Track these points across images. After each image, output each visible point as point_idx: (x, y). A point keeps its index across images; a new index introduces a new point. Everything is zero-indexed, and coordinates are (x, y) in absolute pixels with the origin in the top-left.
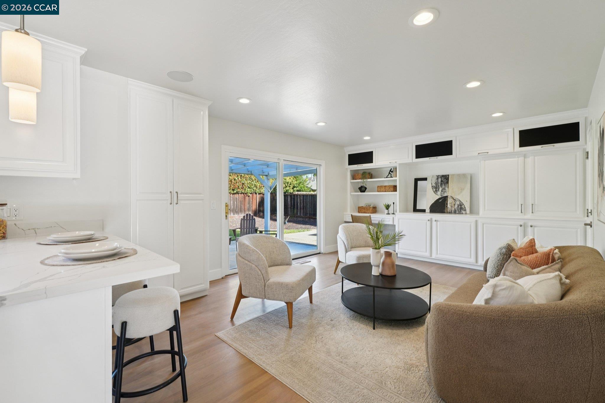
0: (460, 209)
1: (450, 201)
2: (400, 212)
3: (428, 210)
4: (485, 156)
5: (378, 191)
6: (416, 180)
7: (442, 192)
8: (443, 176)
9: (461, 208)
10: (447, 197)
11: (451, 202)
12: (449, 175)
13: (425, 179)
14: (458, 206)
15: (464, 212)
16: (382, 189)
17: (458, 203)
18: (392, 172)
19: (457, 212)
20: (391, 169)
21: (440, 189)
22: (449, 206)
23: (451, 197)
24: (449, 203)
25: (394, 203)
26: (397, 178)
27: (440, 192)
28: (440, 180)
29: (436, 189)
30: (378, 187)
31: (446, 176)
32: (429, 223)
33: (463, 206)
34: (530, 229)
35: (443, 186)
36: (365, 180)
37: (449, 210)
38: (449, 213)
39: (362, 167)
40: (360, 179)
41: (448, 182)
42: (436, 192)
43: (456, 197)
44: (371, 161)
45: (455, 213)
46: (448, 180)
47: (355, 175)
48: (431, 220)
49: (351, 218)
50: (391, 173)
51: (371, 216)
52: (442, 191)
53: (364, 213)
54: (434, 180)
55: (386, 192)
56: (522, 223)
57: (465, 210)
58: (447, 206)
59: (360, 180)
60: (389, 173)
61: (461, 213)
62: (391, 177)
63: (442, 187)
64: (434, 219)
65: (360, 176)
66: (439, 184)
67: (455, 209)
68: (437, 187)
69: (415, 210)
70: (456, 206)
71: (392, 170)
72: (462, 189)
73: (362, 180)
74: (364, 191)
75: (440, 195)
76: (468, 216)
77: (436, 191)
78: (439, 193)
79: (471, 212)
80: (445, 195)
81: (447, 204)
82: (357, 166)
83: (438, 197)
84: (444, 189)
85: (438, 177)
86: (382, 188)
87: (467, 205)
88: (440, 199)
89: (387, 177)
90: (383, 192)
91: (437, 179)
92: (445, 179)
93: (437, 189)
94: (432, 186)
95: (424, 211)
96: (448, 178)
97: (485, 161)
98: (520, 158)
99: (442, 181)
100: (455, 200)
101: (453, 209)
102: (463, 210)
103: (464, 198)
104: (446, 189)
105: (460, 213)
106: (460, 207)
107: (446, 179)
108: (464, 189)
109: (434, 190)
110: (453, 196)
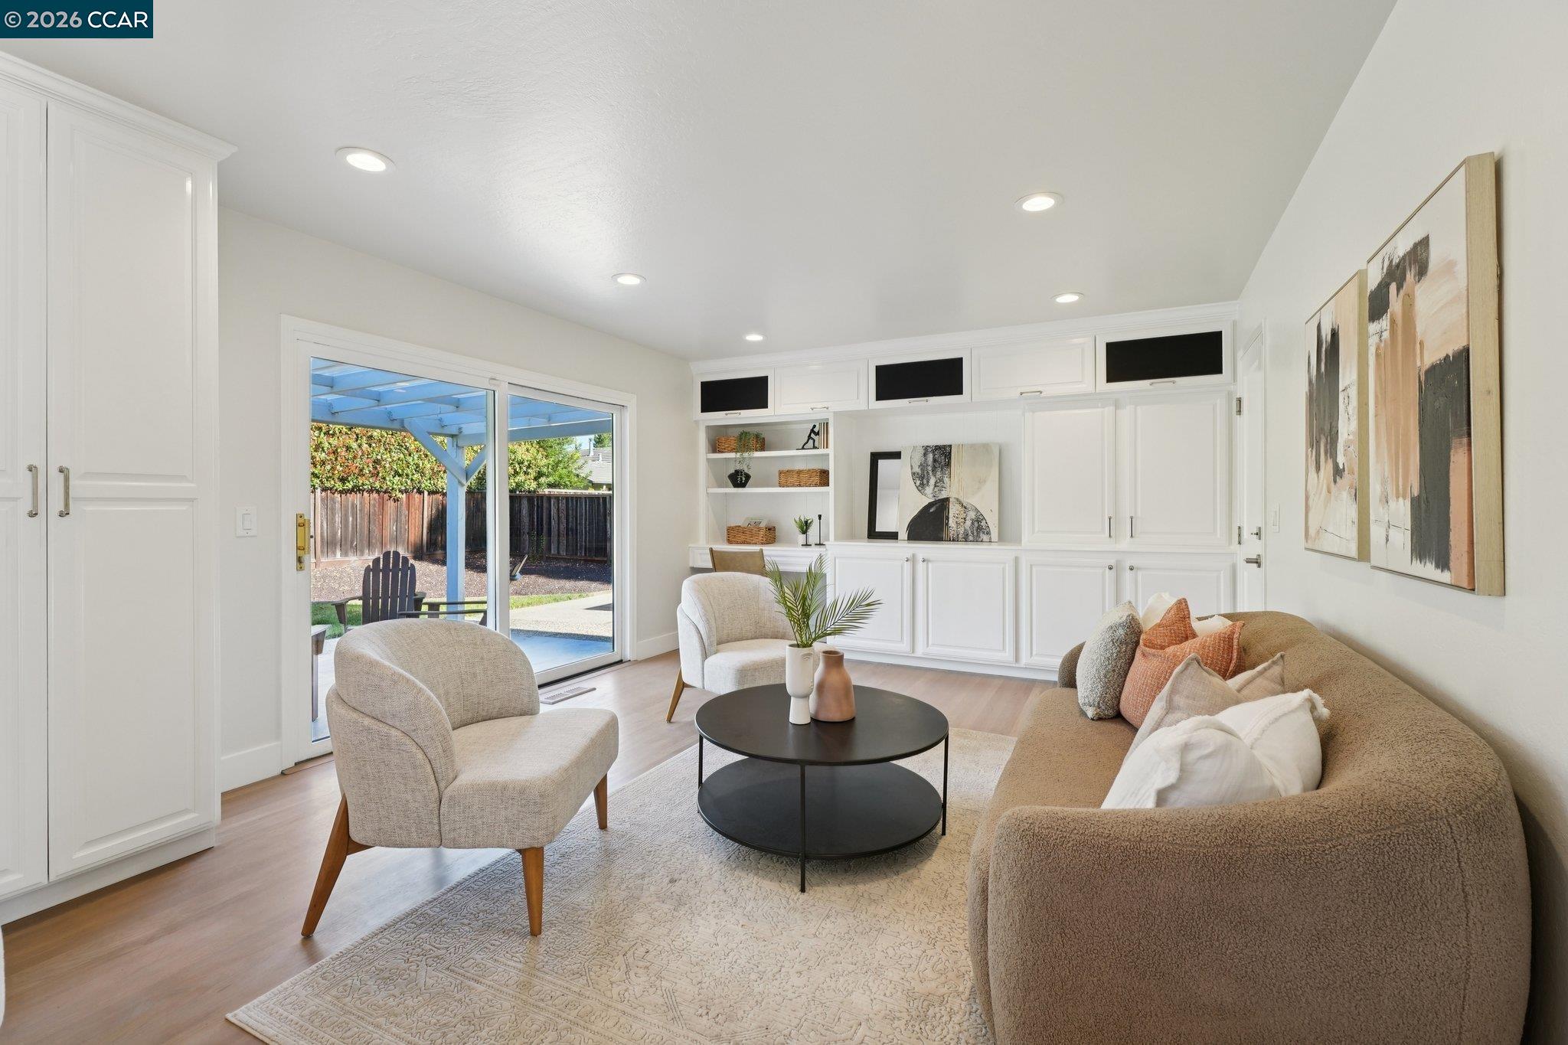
0: (977, 531)
1: (954, 510)
2: (837, 539)
3: (903, 534)
4: (1036, 400)
5: (781, 485)
6: (875, 457)
7: (936, 489)
8: (938, 448)
9: (979, 529)
10: (947, 500)
11: (957, 512)
12: (951, 446)
13: (896, 455)
14: (973, 523)
15: (985, 537)
16: (790, 480)
17: (972, 515)
18: (816, 434)
19: (971, 538)
20: (815, 426)
21: (932, 481)
22: (952, 523)
23: (957, 499)
24: (951, 515)
25: (820, 517)
26: (830, 451)
27: (932, 487)
28: (930, 457)
29: (921, 480)
30: (780, 473)
31: (944, 447)
32: (907, 566)
33: (983, 523)
34: (1128, 575)
35: (939, 474)
36: (746, 455)
37: (952, 532)
38: (953, 540)
39: (737, 418)
40: (732, 451)
41: (948, 464)
42: (922, 487)
43: (972, 500)
44: (764, 404)
45: (966, 540)
46: (950, 458)
47: (717, 441)
48: (912, 560)
49: (709, 558)
50: (813, 435)
51: (765, 553)
52: (935, 486)
53: (744, 543)
54: (918, 458)
55: (800, 486)
56: (1112, 562)
57: (988, 533)
58: (947, 524)
59: (732, 455)
60: (809, 437)
61: (980, 540)
62: (815, 447)
63: (935, 476)
64: (920, 558)
65: (734, 444)
66: (930, 468)
67: (965, 530)
68: (924, 475)
69: (873, 534)
70: (969, 523)
71: (816, 430)
72: (982, 482)
73: (738, 455)
74: (743, 485)
75: (931, 496)
76: (994, 546)
77: (922, 484)
78: (929, 490)
79: (1002, 539)
80: (943, 495)
81: (948, 518)
82: (726, 414)
83: (926, 501)
84: (941, 480)
85: (926, 448)
86: (789, 477)
87: (992, 521)
88: (930, 505)
89: (803, 448)
90: (793, 486)
91: (925, 455)
92: (941, 457)
93: (925, 481)
94: (913, 474)
95: (893, 536)
96: (950, 453)
97: (1033, 412)
98: (1106, 409)
99: (935, 460)
100: (965, 508)
101: (961, 531)
102: (984, 533)
103: (985, 502)
104: (946, 480)
105: (977, 540)
106: (976, 524)
107: (945, 456)
108: (985, 481)
109: (918, 483)
110: (961, 499)
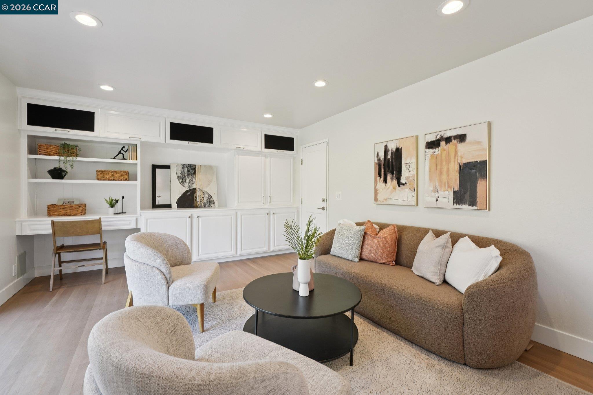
0: (209, 203)
1: (198, 194)
2: (142, 208)
3: (174, 205)
5: (98, 179)
6: (154, 167)
7: (190, 184)
8: (189, 165)
9: (210, 202)
10: (195, 189)
11: (200, 195)
12: (195, 165)
13: (168, 167)
14: (207, 199)
15: (213, 205)
16: (106, 176)
17: (206, 196)
18: (125, 151)
19: (207, 206)
20: (124, 147)
21: (188, 180)
22: (198, 199)
23: (200, 189)
24: (197, 196)
25: (123, 198)
26: (138, 162)
27: (188, 183)
28: (186, 169)
29: (182, 179)
30: (98, 172)
31: (192, 165)
33: (212, 199)
35: (190, 177)
36: (68, 158)
37: (198, 204)
38: (199, 207)
39: (67, 134)
40: (54, 155)
41: (195, 173)
42: (183, 183)
43: (205, 189)
44: (91, 128)
45: (205, 206)
46: (195, 171)
47: (37, 147)
49: (50, 226)
50: (122, 152)
52: (189, 183)
54: (180, 170)
55: (114, 180)
57: (214, 203)
58: (196, 200)
59: (57, 158)
60: (120, 153)
61: (211, 206)
62: (124, 159)
63: (189, 178)
64: (195, 216)
65: (55, 150)
66: (186, 175)
67: (204, 202)
68: (183, 177)
69: (155, 206)
70: (205, 199)
71: (125, 149)
72: (210, 182)
73: (62, 158)
74: (61, 178)
75: (187, 187)
76: (216, 209)
77: (183, 182)
78: (186, 184)
79: (219, 206)
80: (193, 187)
81: (196, 197)
82: (56, 130)
83: (185, 189)
84: (192, 180)
85: (184, 166)
87: (215, 198)
88: (187, 192)
89: (114, 158)
90: (109, 180)
91: (183, 168)
92: (191, 170)
93: (184, 181)
94: (178, 177)
95: (169, 206)
96: (195, 168)
97: (240, 156)
98: (262, 158)
99: (188, 171)
100: (203, 193)
101: (203, 203)
102: (212, 203)
103: (211, 190)
104: (194, 180)
105: (209, 206)
106: (209, 200)
107: (193, 170)
108: (211, 182)
109: (181, 181)
110: (202, 189)
